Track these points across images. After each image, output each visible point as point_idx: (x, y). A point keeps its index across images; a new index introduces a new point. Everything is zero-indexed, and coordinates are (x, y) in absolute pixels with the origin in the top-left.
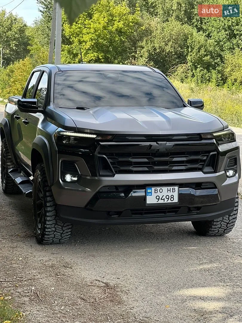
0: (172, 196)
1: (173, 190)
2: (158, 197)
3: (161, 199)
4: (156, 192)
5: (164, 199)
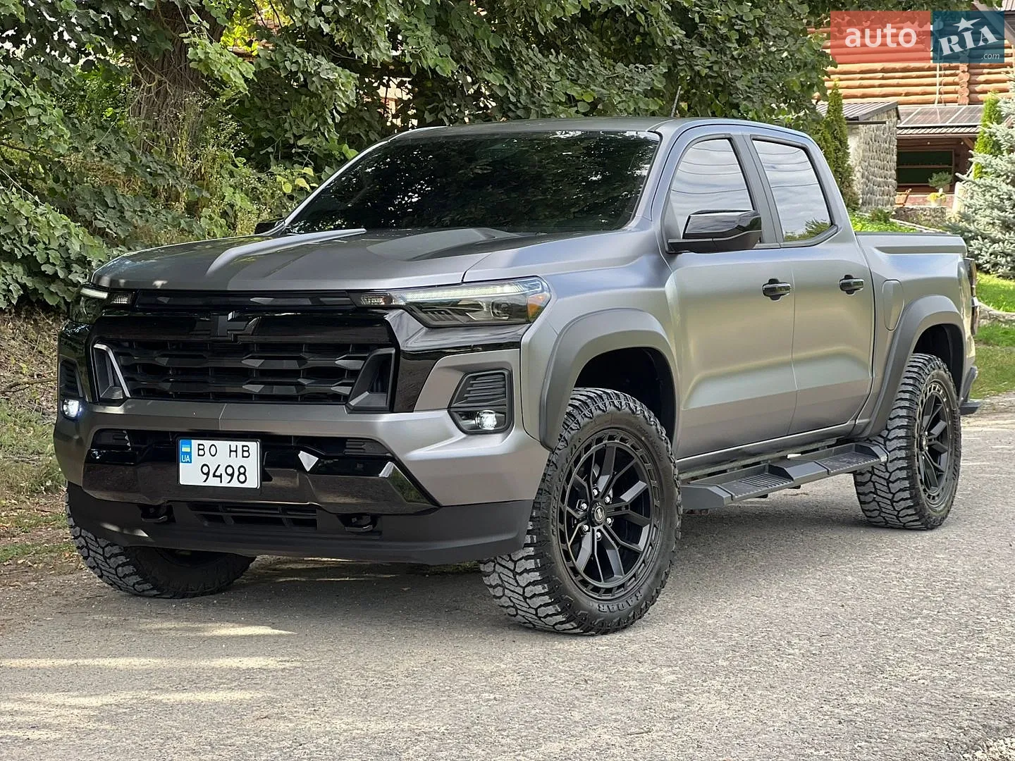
0: (242, 470)
1: (243, 451)
2: (205, 470)
3: (214, 476)
4: (201, 453)
5: (220, 476)
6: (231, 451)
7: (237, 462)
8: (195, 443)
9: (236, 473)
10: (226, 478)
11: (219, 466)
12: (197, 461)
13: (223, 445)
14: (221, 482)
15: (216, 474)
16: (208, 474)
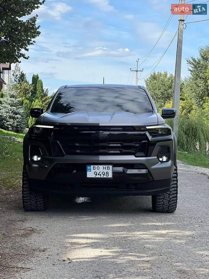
0: (107, 173)
1: (108, 168)
4: (94, 169)
6: (104, 168)
7: (106, 171)
8: (92, 166)
9: (105, 174)
10: (102, 175)
13: (101, 167)
15: (99, 174)
16: (96, 174)
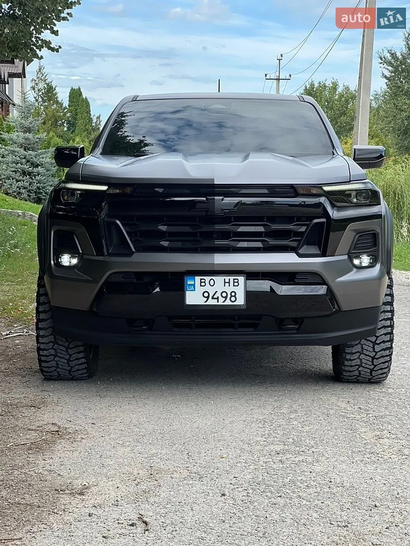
0: (233, 294)
1: (234, 282)
2: (206, 295)
3: (213, 298)
4: (203, 284)
5: (218, 298)
6: (225, 282)
7: (229, 289)
8: (198, 279)
9: (229, 296)
10: (221, 300)
11: (216, 292)
12: (199, 290)
13: (219, 280)
14: (218, 302)
15: (214, 297)
16: (208, 297)
